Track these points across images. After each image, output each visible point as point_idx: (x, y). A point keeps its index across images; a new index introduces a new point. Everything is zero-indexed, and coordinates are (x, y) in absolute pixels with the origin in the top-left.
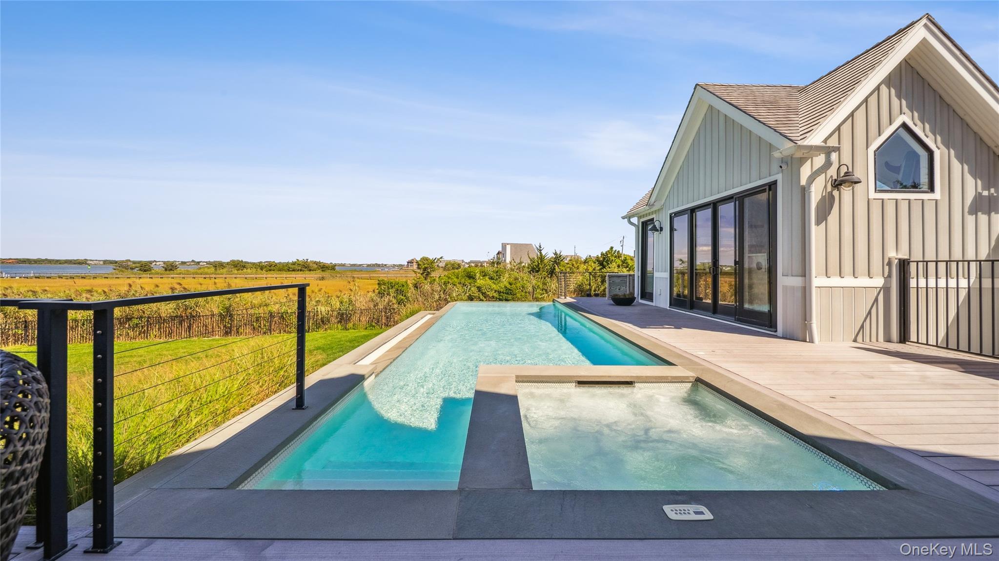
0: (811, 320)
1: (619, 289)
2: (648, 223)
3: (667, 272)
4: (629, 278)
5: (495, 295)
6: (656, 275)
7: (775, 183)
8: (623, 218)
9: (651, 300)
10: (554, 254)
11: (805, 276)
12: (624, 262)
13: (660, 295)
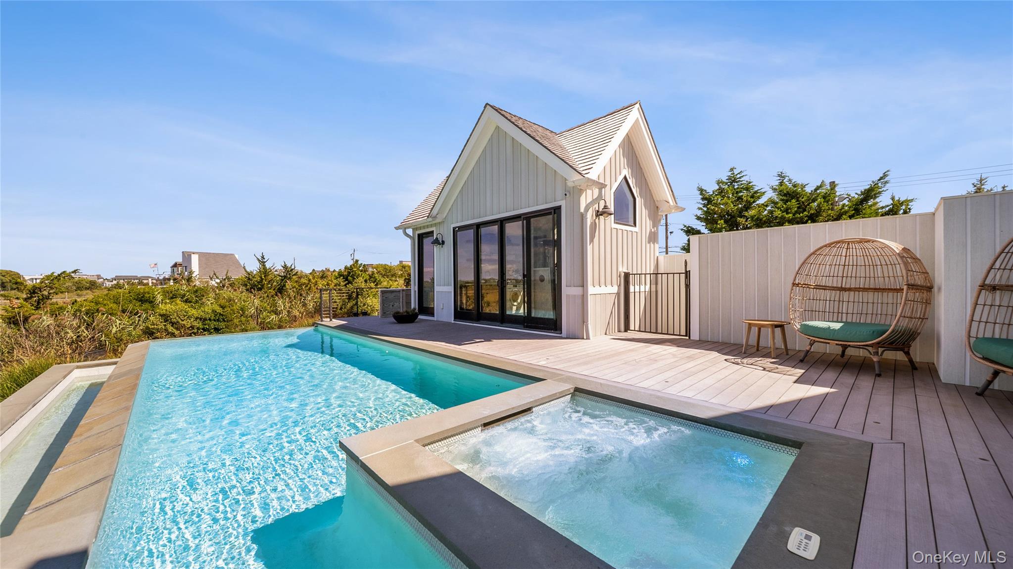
0: (588, 322)
1: (393, 306)
2: (424, 236)
3: (451, 285)
4: (402, 293)
5: (196, 324)
6: (437, 289)
7: (559, 208)
8: (397, 228)
9: (432, 314)
10: (284, 267)
11: (583, 286)
12: (371, 276)
13: (443, 309)
